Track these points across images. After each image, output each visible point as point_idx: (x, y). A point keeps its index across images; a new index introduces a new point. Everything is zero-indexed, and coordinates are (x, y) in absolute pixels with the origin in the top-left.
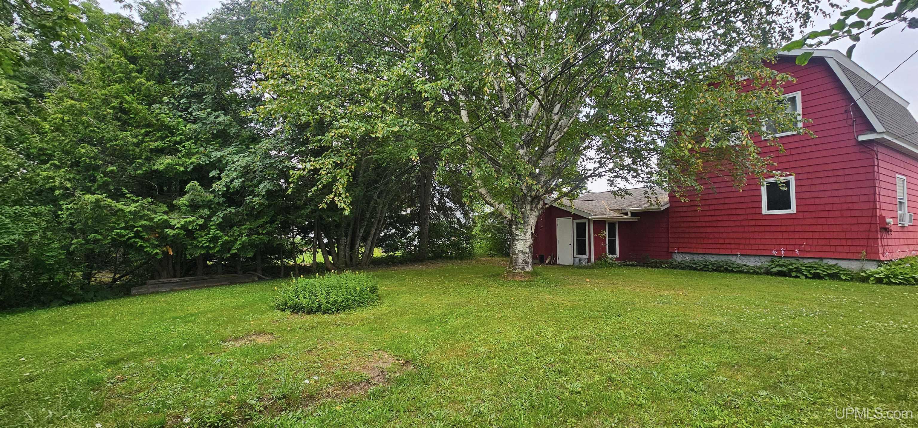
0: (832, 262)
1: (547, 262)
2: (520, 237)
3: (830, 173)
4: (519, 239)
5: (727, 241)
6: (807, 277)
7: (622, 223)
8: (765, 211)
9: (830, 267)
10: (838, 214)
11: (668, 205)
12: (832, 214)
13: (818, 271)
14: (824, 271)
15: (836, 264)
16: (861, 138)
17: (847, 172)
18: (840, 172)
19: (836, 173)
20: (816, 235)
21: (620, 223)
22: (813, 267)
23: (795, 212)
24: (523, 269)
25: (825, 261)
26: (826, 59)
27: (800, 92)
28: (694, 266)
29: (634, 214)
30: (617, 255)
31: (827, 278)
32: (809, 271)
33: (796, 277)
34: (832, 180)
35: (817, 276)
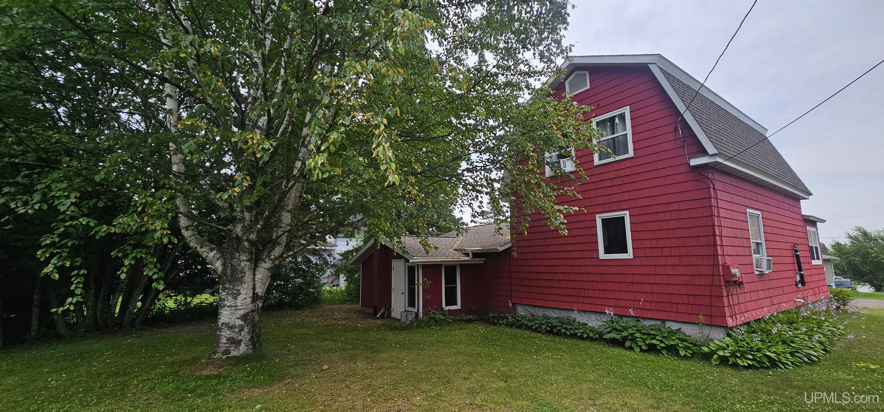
0: (675, 326)
1: (378, 316)
2: (226, 302)
3: (665, 208)
4: (225, 306)
5: (566, 292)
6: (642, 350)
7: (464, 266)
8: (602, 255)
9: (672, 333)
10: (676, 261)
11: (510, 245)
12: (670, 261)
13: (654, 342)
14: (662, 342)
15: (680, 329)
16: (694, 162)
17: (683, 206)
18: (675, 207)
19: (671, 207)
20: (656, 289)
21: (461, 265)
22: (649, 334)
23: (631, 257)
24: (227, 352)
25: (668, 324)
26: (649, 65)
27: (628, 107)
28: (529, 324)
29: (476, 255)
30: (458, 307)
31: (664, 352)
32: (644, 340)
33: (631, 348)
34: (668, 216)
35: (652, 349)
